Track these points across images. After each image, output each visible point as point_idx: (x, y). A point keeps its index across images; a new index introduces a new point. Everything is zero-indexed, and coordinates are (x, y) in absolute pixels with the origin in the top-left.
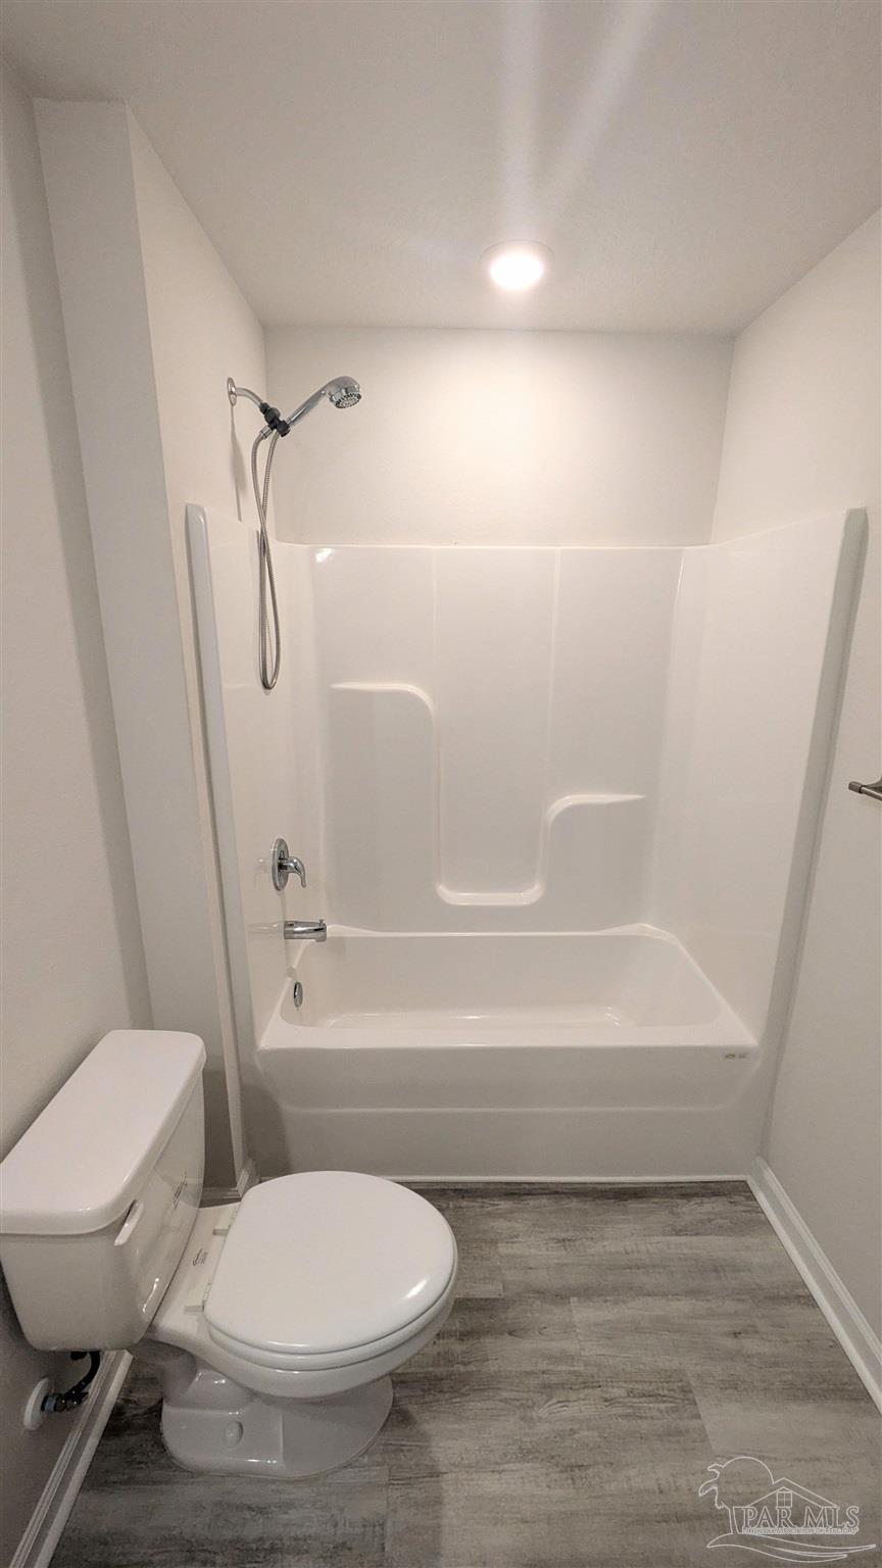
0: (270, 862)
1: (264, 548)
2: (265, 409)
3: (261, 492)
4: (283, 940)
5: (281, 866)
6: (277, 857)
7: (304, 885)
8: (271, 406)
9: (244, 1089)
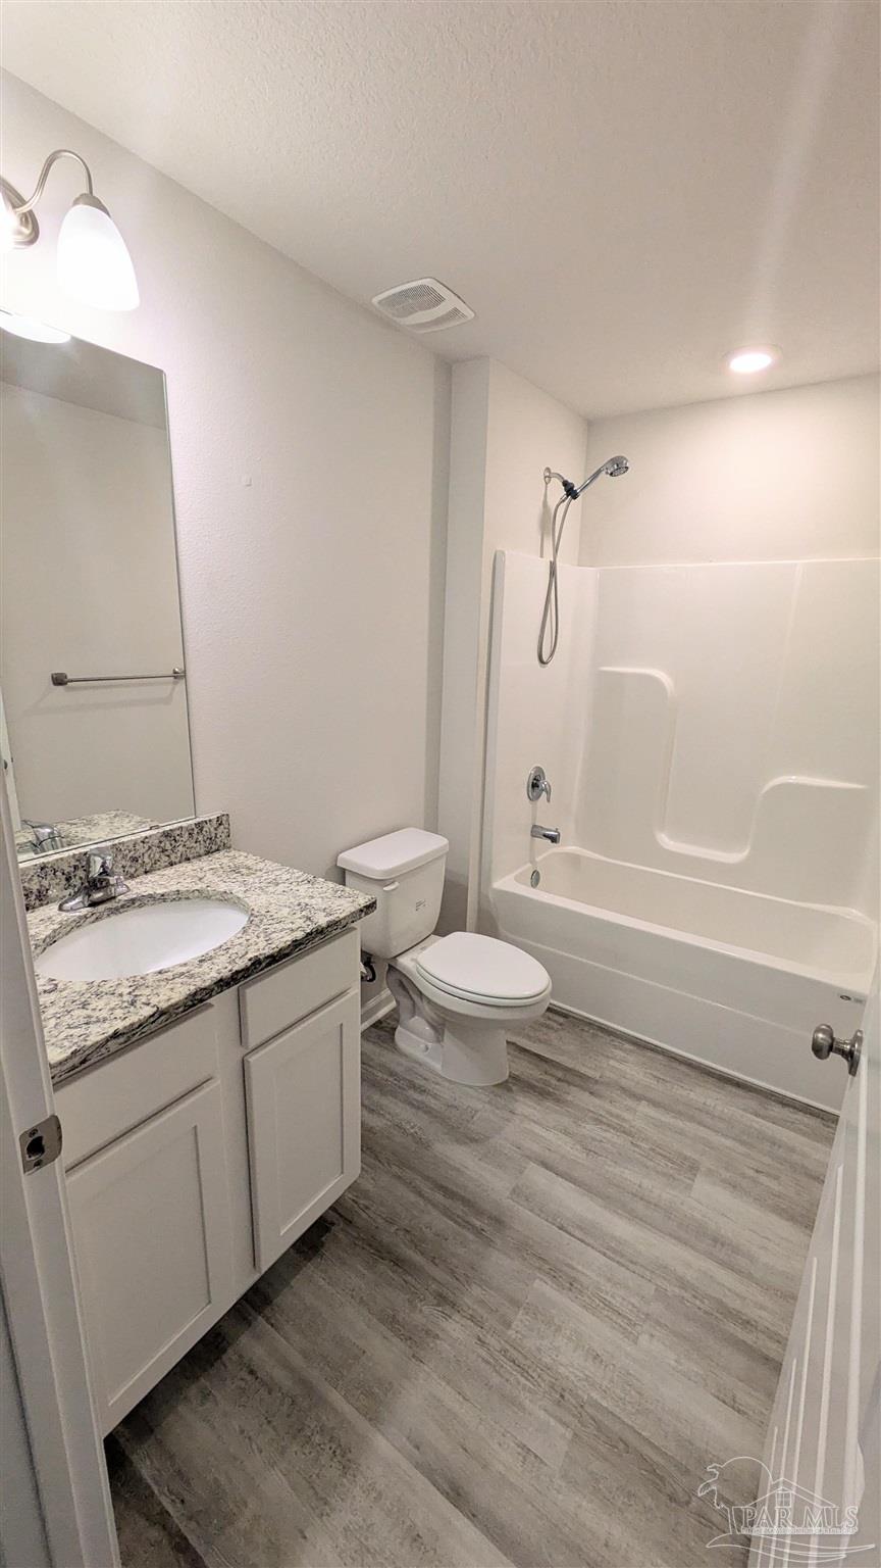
0: (525, 778)
1: (553, 573)
2: (565, 484)
3: (557, 535)
4: (530, 837)
5: (535, 785)
6: (532, 778)
7: (548, 801)
8: (570, 481)
9: (480, 911)
